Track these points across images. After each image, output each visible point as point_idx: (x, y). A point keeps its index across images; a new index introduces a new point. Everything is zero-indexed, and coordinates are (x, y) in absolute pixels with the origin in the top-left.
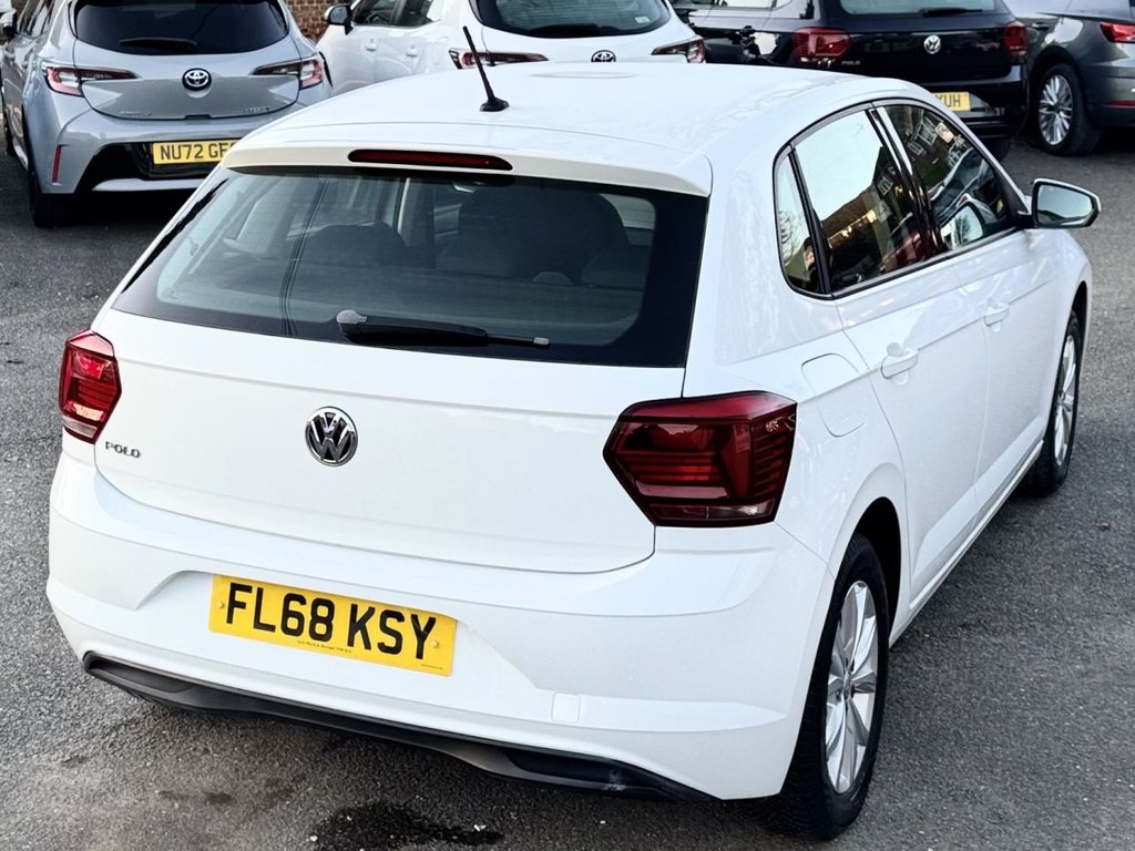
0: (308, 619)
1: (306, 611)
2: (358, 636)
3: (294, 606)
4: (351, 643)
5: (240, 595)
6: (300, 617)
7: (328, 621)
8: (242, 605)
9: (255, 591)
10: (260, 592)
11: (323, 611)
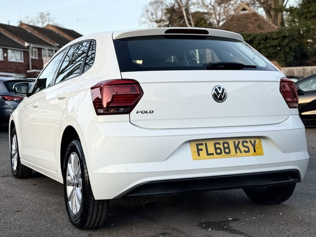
0: (222, 148)
1: (221, 146)
2: (238, 150)
3: (217, 146)
4: (236, 152)
5: (200, 147)
6: (220, 148)
7: (228, 148)
8: (202, 150)
9: (204, 144)
10: (206, 144)
11: (226, 145)
